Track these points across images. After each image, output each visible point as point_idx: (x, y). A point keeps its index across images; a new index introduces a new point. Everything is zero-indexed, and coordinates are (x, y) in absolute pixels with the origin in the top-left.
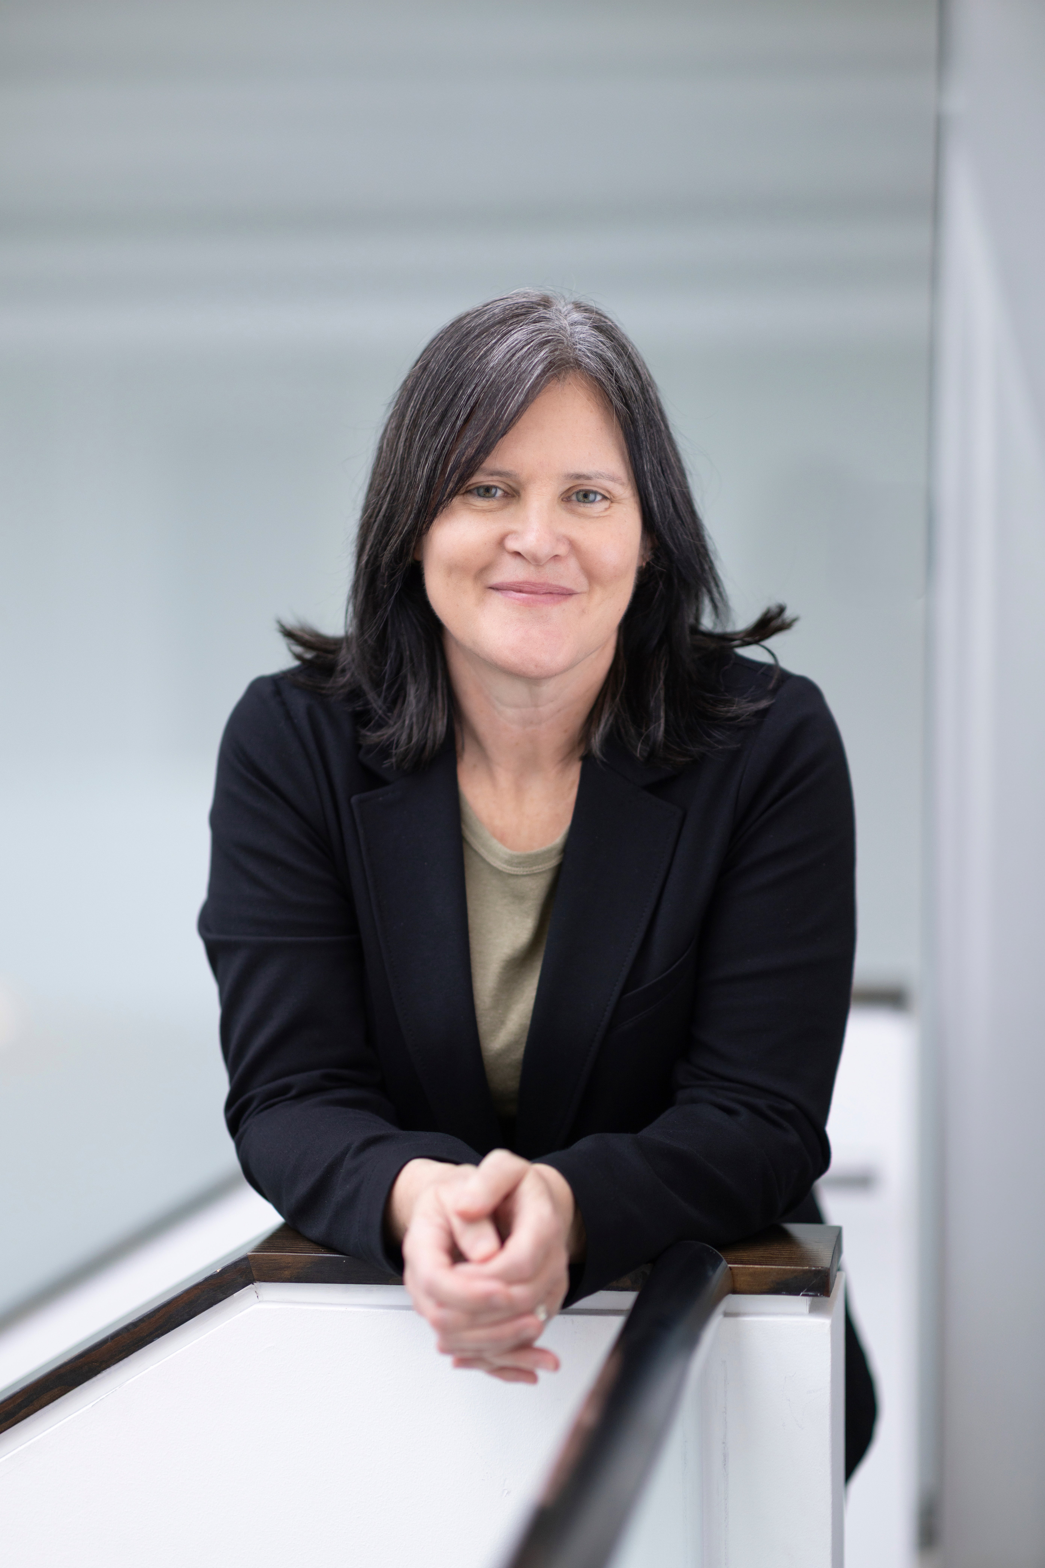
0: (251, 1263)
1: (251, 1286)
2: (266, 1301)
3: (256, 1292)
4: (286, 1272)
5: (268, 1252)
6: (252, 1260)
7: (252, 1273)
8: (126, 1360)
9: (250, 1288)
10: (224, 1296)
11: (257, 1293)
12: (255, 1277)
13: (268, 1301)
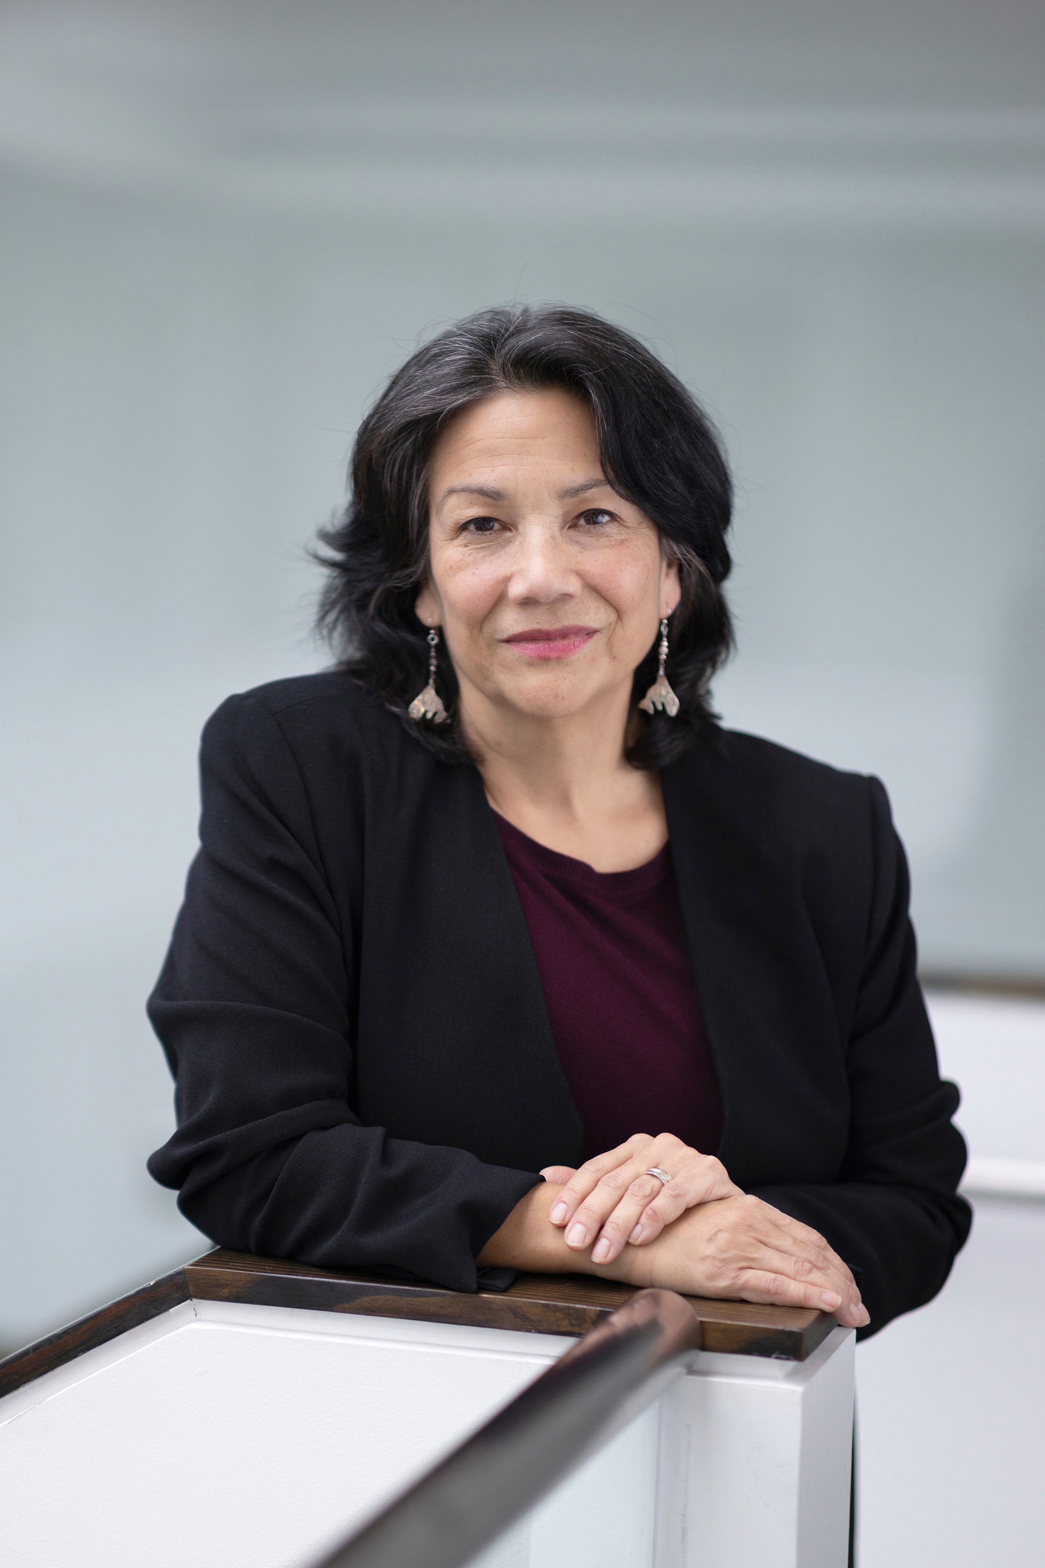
0: (187, 1278)
1: (188, 1301)
2: (204, 1320)
3: (194, 1309)
4: (225, 1290)
5: (208, 1266)
6: (189, 1274)
7: (188, 1289)
8: (50, 1374)
9: (189, 1305)
10: (157, 1312)
11: (195, 1311)
12: (192, 1293)
13: (206, 1320)
